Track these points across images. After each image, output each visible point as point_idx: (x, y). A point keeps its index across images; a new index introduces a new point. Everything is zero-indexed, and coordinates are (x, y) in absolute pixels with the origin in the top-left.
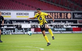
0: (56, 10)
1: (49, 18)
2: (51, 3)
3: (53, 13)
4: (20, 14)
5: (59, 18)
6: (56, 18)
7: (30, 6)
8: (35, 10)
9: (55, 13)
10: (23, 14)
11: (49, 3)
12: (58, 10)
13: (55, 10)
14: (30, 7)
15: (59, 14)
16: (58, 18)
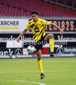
0: (67, 16)
1: (55, 31)
2: (58, 4)
3: (61, 21)
4: (4, 23)
5: (72, 29)
6: (67, 29)
7: (20, 9)
8: (29, 15)
9: (65, 21)
10: (9, 23)
11: (54, 4)
12: (70, 16)
13: (65, 16)
14: (22, 11)
15: (72, 22)
16: (70, 30)
